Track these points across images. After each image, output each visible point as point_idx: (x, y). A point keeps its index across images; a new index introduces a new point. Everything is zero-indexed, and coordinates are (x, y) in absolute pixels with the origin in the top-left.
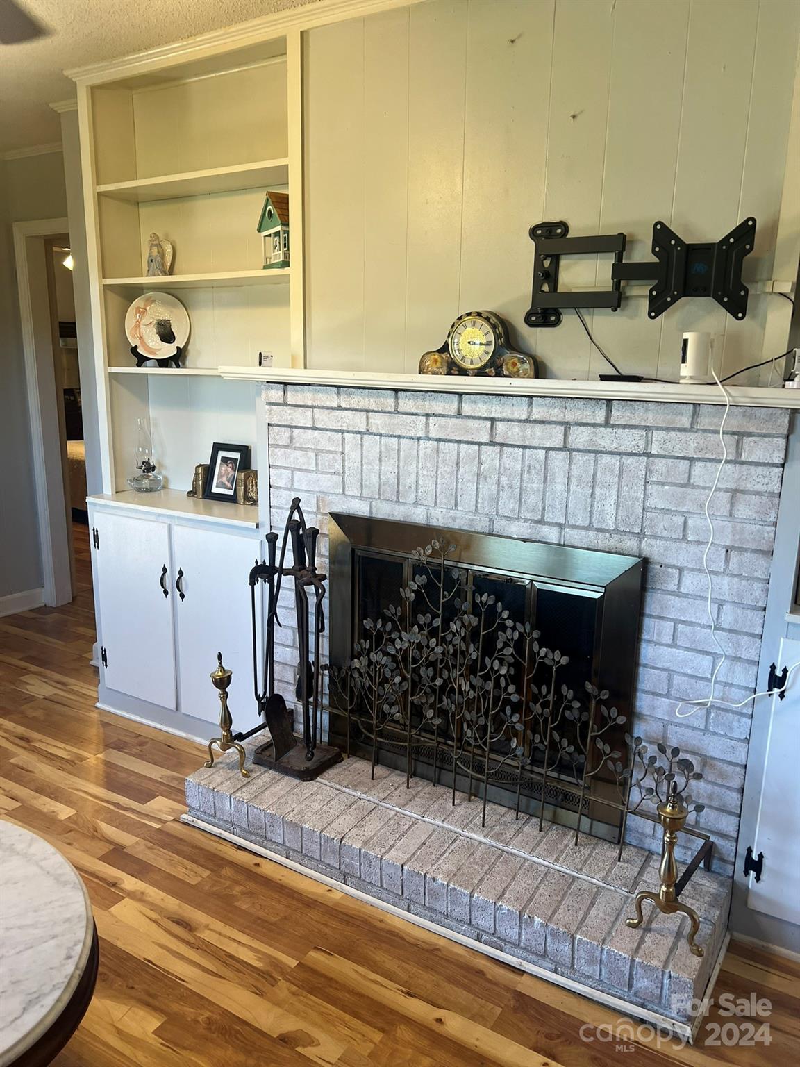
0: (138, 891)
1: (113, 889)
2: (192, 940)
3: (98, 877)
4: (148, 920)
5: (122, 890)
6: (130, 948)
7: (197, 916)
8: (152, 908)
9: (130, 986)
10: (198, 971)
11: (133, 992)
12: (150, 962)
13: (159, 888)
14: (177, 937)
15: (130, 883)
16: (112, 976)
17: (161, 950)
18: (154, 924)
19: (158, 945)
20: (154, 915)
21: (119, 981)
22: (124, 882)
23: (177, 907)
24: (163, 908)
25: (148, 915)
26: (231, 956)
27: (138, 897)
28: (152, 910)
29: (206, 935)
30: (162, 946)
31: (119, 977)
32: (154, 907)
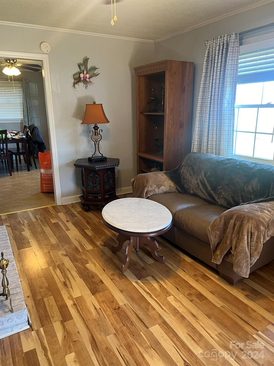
0: (69, 300)
1: (76, 303)
2: (67, 279)
3: (78, 309)
4: (73, 289)
5: (74, 302)
6: (82, 282)
7: (60, 286)
8: (70, 292)
9: (88, 273)
10: (71, 272)
11: (88, 272)
12: (80, 277)
13: (63, 298)
14: (70, 282)
15: (69, 303)
16: (91, 277)
17: (76, 279)
18: (72, 287)
19: (75, 281)
20: (71, 289)
21: (90, 275)
22: (71, 304)
23: (63, 290)
24: (67, 291)
25: (72, 290)
26: (62, 273)
27: (71, 297)
28: (70, 291)
29: (63, 280)
30: (75, 280)
31: (89, 276)
32: (69, 292)
